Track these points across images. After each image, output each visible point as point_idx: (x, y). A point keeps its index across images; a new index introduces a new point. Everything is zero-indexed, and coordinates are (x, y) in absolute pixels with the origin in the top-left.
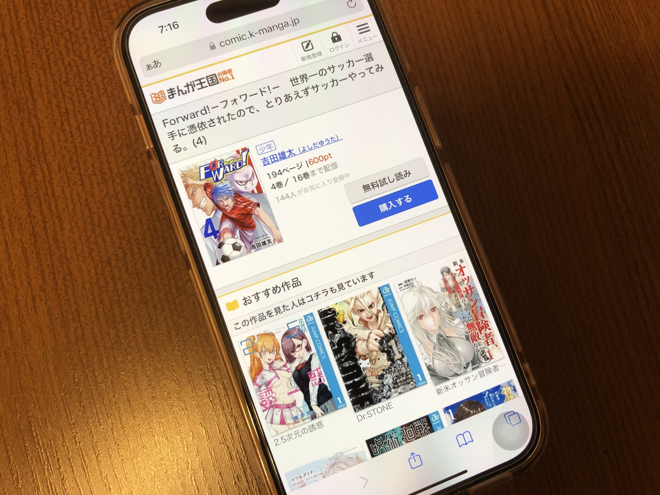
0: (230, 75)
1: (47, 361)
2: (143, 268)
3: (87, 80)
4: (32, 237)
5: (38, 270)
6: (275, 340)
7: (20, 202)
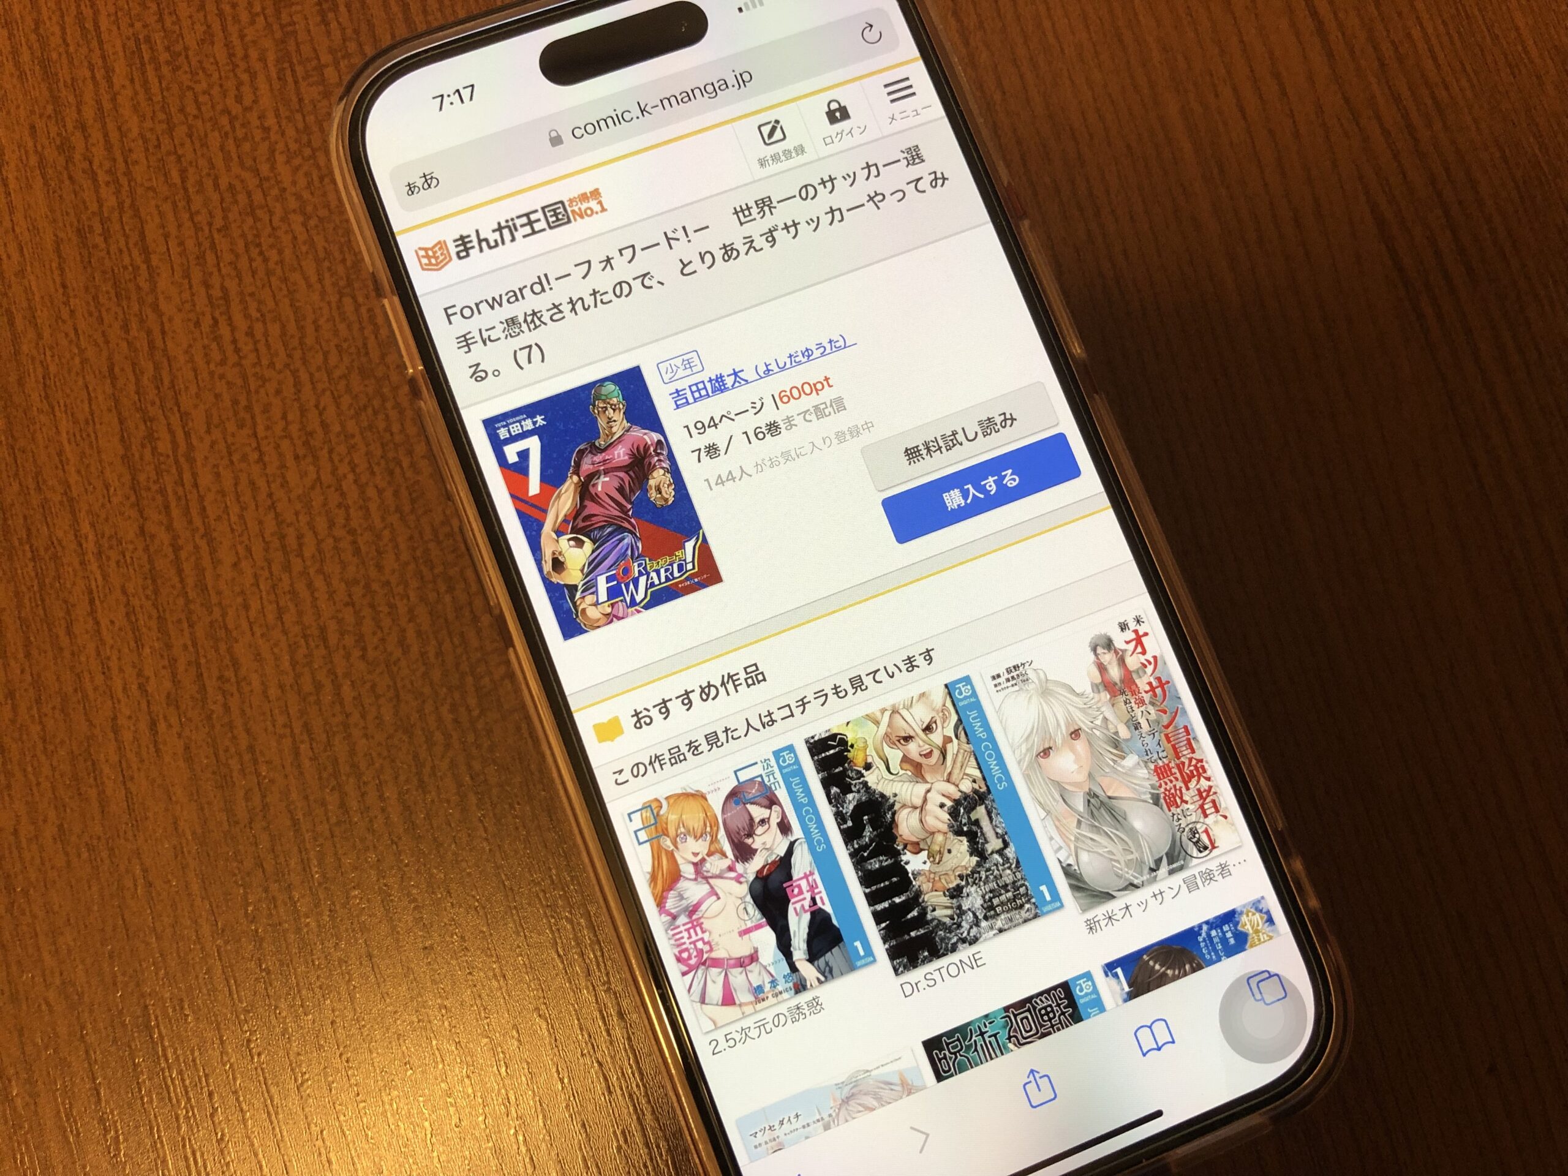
0: (595, 202)
1: (184, 867)
2: (400, 650)
4: (149, 582)
5: (162, 656)
6: (706, 810)
7: (121, 503)
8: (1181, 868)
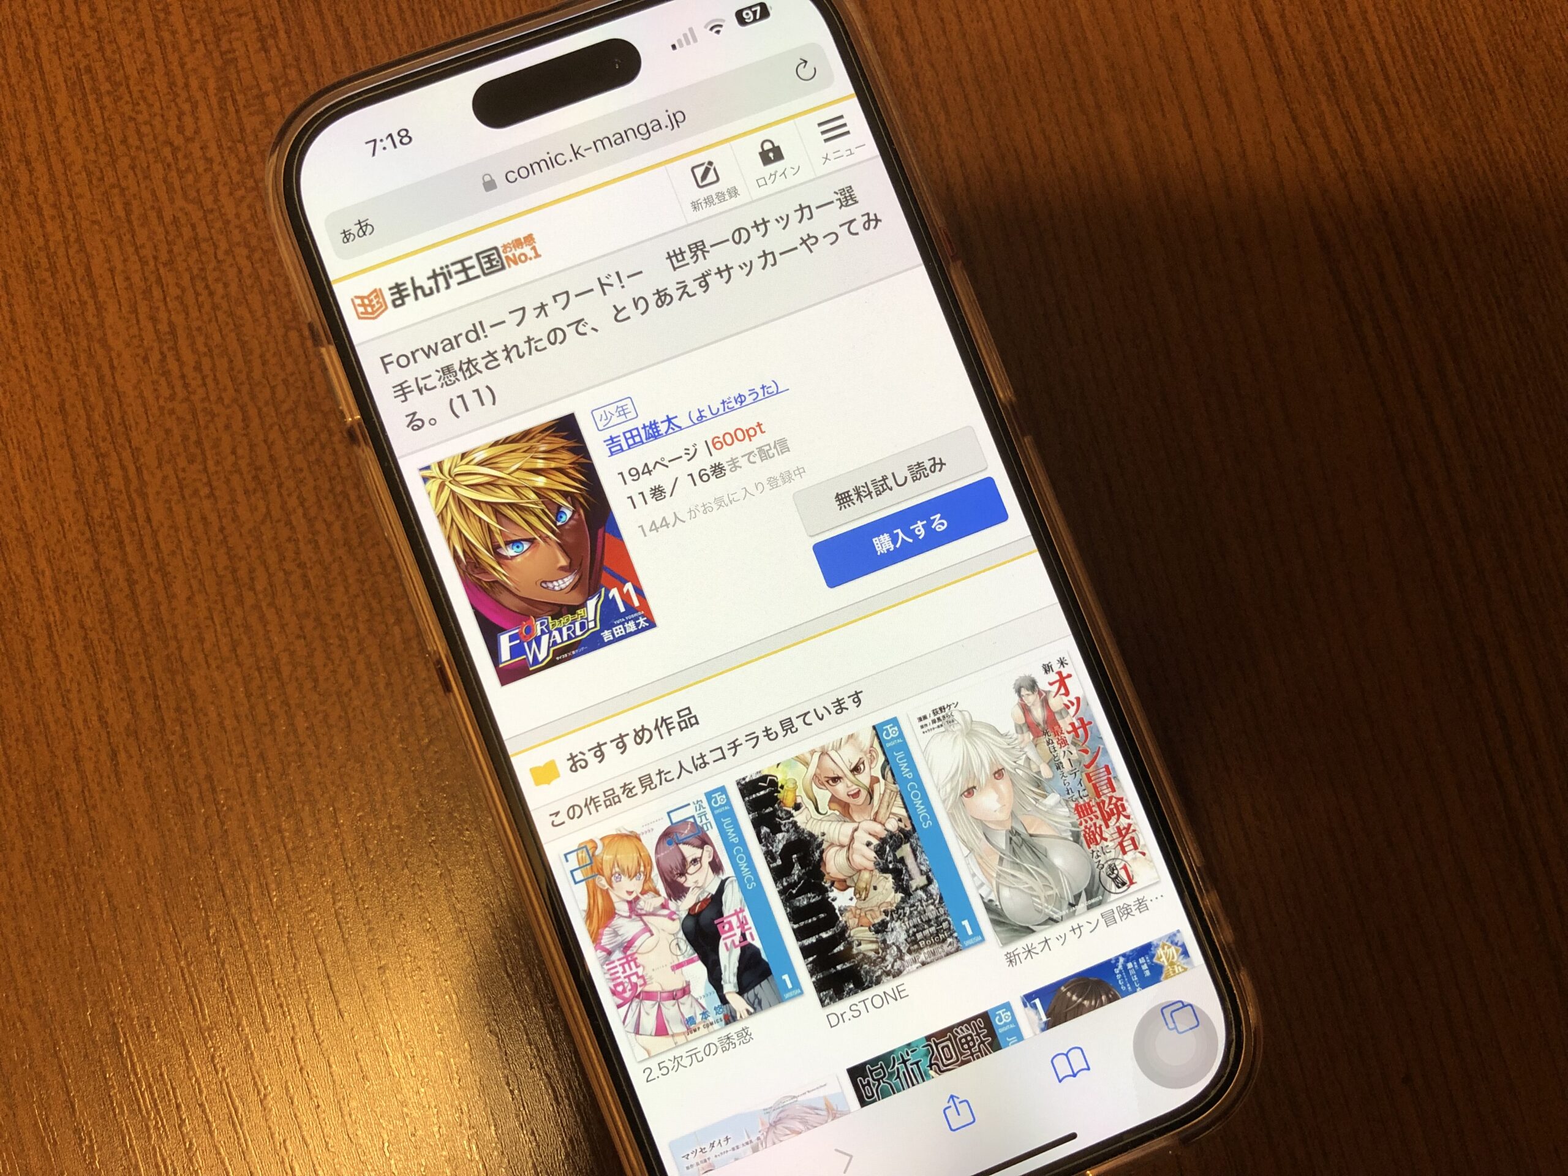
0: (529, 248)
1: (147, 891)
2: (351, 681)
3: (216, 257)
4: (106, 616)
5: (121, 689)
6: (640, 850)
7: (76, 538)
8: (1100, 903)
